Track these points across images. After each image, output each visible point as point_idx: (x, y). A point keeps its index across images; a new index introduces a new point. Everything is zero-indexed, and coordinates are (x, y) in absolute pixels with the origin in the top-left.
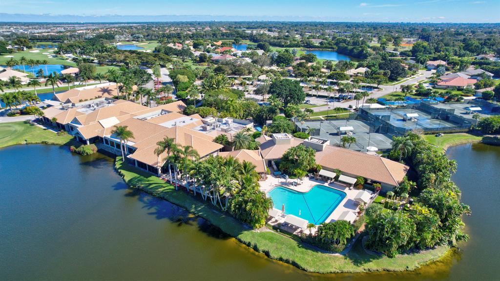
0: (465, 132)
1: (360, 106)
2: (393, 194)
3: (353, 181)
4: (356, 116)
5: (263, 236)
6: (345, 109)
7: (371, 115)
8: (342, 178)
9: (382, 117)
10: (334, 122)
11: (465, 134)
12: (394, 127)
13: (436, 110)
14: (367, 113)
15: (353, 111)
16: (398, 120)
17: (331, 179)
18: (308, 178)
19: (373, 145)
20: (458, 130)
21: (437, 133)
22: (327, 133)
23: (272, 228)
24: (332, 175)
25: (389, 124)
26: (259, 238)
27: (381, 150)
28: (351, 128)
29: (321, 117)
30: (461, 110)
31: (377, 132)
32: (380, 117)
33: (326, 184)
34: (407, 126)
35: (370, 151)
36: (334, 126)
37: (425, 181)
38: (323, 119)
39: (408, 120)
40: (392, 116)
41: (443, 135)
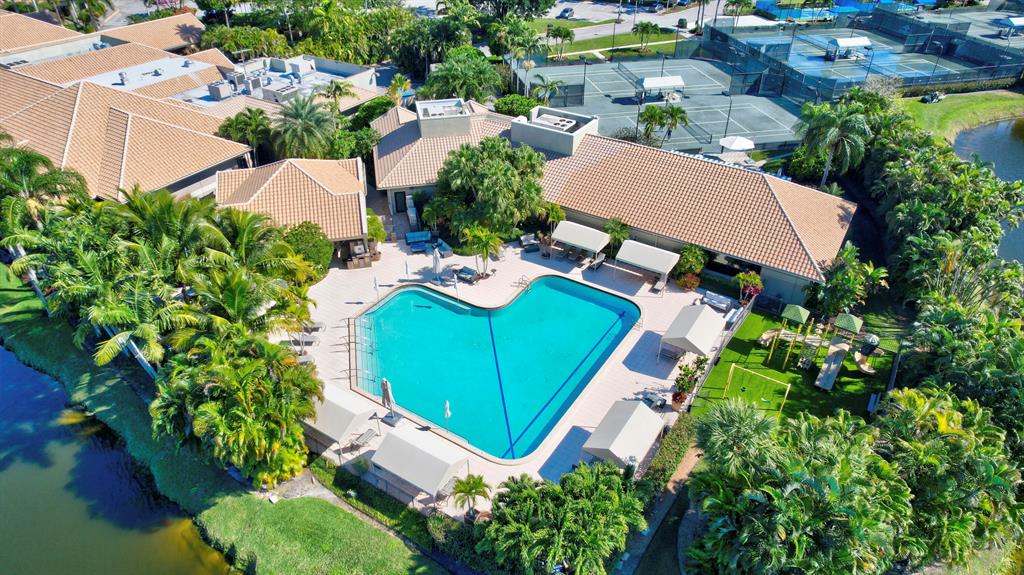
0: (1004, 88)
1: (707, 20)
2: (805, 314)
3: (665, 262)
4: (695, 47)
5: (286, 520)
6: (666, 31)
7: (737, 43)
8: (632, 252)
9: (767, 50)
10: (633, 67)
11: (1005, 93)
12: (801, 76)
13: (919, 28)
14: (725, 38)
15: (688, 35)
16: (811, 58)
17: (594, 256)
18: (519, 250)
19: (739, 133)
20: (985, 80)
21: (926, 93)
22: (608, 96)
23: (330, 479)
24: (597, 240)
25: (786, 67)
26: (269, 529)
27: (763, 146)
28: (677, 81)
29: (597, 53)
30: (983, 27)
31: (753, 91)
32: (763, 50)
33: (576, 274)
34: (839, 72)
35: (729, 150)
36: (629, 76)
37: (919, 262)
38: (601, 57)
39: (841, 57)
40: (797, 46)
41: (942, 97)
